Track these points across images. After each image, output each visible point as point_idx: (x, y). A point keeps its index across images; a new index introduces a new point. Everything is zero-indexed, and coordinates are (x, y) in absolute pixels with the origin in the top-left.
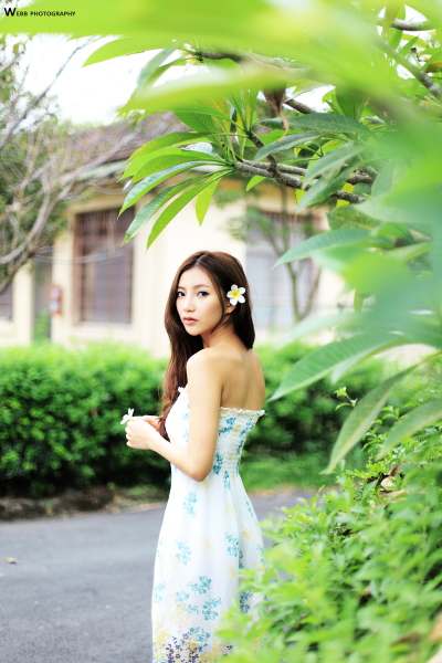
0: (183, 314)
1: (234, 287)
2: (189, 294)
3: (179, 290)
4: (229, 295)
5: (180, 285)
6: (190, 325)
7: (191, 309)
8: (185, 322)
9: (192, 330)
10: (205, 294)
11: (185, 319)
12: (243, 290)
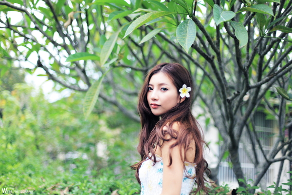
0: (150, 102)
1: (184, 86)
2: (155, 89)
3: (150, 86)
4: (180, 90)
5: (150, 83)
6: (155, 108)
7: (156, 98)
8: (151, 107)
9: (155, 112)
10: (165, 89)
11: (152, 104)
12: (190, 89)
